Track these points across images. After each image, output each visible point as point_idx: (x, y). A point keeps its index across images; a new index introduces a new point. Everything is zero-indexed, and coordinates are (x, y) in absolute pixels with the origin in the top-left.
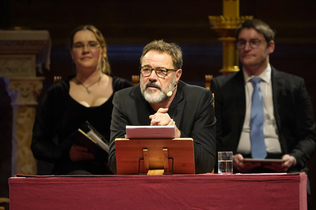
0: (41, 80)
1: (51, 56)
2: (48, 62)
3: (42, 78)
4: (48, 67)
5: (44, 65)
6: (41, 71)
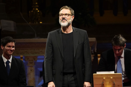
0: (93, 56)
1: (97, 47)
2: (96, 49)
3: (94, 55)
4: (96, 51)
5: (94, 50)
6: (93, 52)
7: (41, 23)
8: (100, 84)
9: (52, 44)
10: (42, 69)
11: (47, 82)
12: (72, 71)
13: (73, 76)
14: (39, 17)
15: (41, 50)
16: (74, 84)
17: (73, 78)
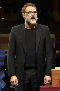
1: (55, 44)
2: (54, 46)
4: (54, 47)
5: (53, 46)
7: (3, 19)
8: (58, 79)
9: (15, 39)
10: (3, 63)
11: (10, 75)
12: (34, 65)
13: (35, 71)
14: (1, 13)
15: (2, 45)
16: (35, 79)
17: (34, 73)
